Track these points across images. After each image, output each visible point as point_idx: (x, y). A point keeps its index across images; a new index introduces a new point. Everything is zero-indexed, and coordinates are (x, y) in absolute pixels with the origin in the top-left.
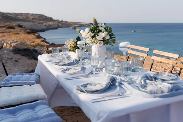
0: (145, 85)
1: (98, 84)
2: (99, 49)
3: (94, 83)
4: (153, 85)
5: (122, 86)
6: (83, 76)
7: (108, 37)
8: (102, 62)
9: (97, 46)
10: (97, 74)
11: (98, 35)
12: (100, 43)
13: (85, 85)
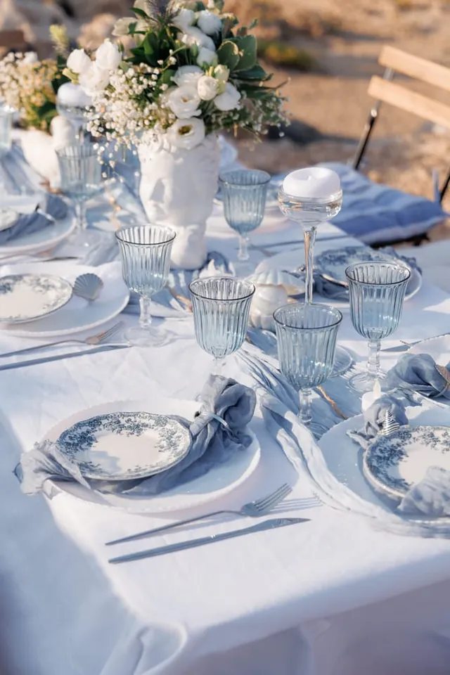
0: (395, 441)
1: (152, 422)
2: (180, 160)
3: (135, 415)
4: (436, 440)
5: (282, 436)
6: (83, 338)
7: (230, 101)
8: (195, 232)
9: (166, 145)
10: (161, 318)
11: (173, 85)
12: (184, 131)
13: (84, 429)
